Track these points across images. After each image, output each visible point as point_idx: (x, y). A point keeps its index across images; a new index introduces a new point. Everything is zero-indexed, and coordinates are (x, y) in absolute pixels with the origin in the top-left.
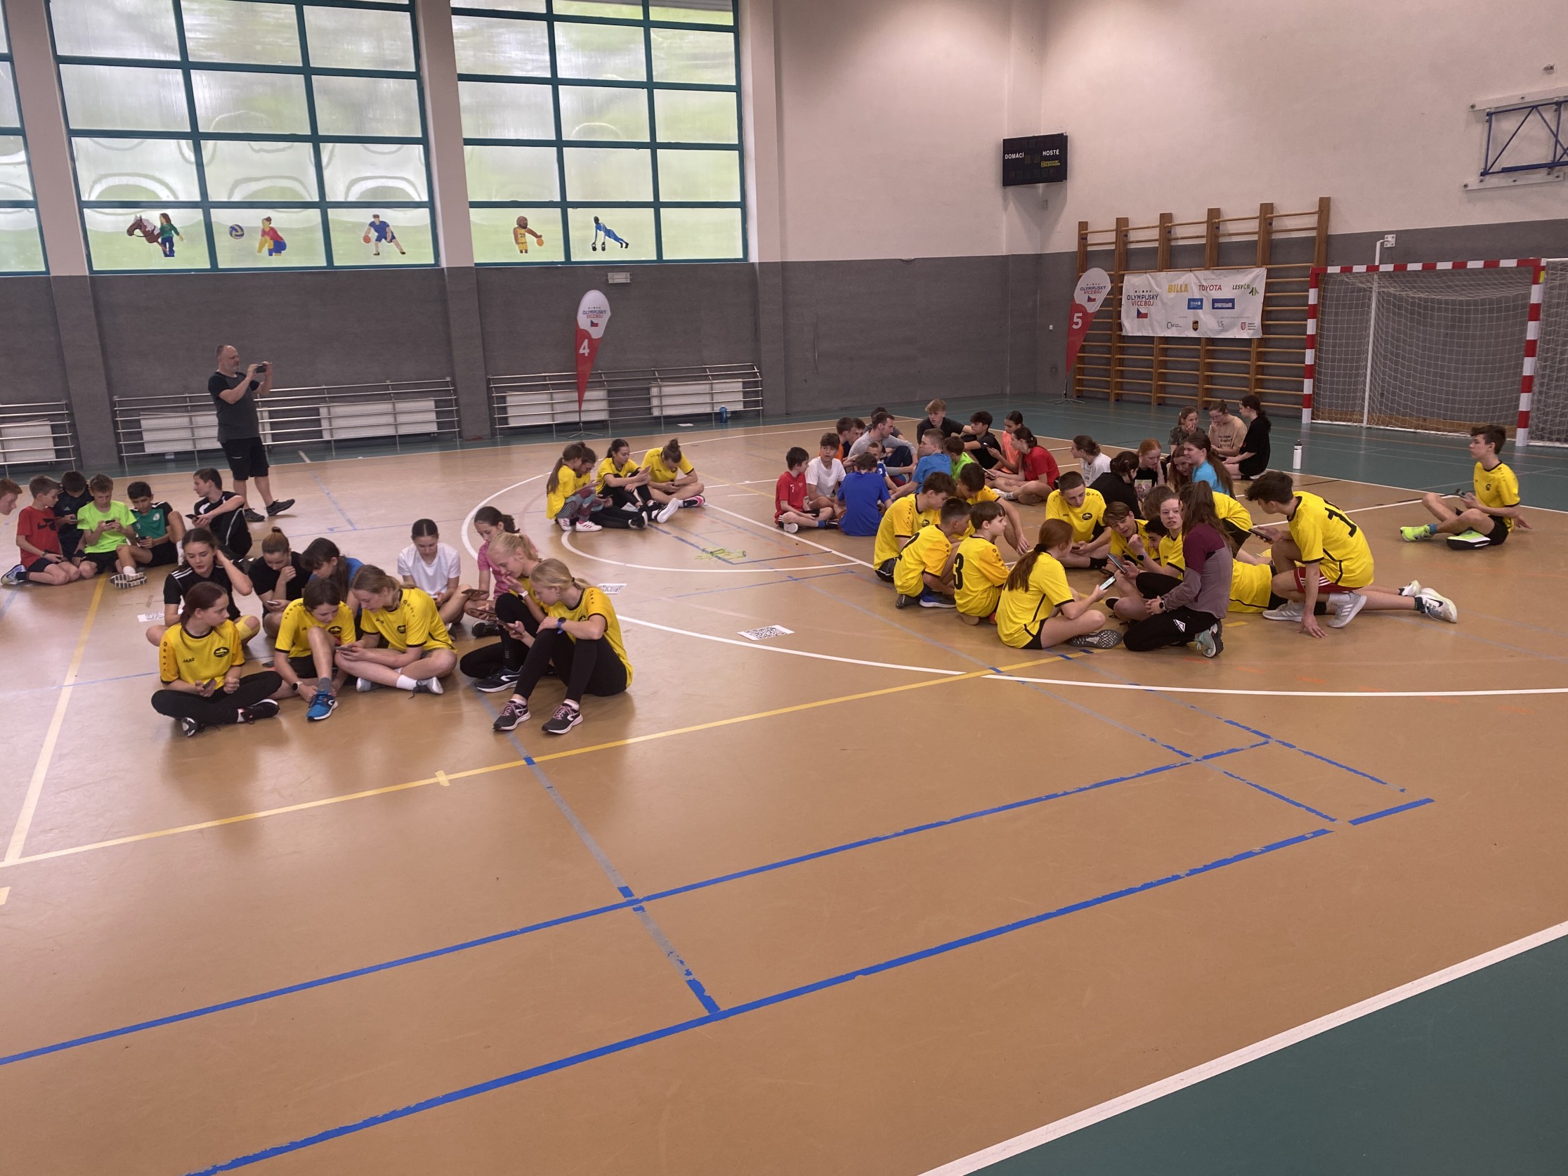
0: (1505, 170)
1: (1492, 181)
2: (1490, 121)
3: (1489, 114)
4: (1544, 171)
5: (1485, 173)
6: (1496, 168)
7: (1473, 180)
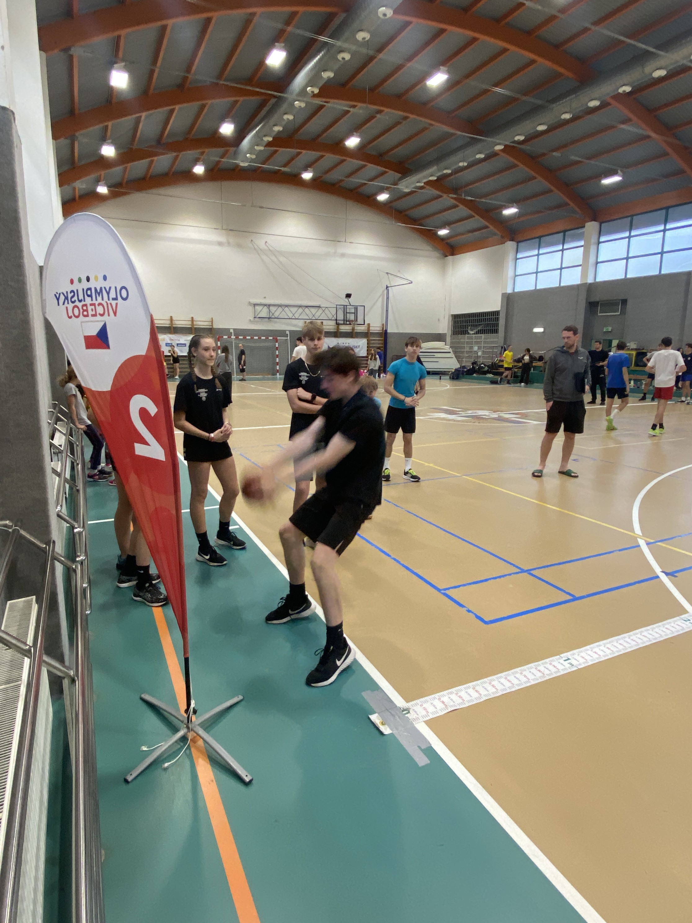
0: (259, 318)
1: (256, 319)
2: (254, 306)
3: (255, 305)
4: (267, 319)
5: (255, 318)
6: (258, 317)
7: (252, 319)
